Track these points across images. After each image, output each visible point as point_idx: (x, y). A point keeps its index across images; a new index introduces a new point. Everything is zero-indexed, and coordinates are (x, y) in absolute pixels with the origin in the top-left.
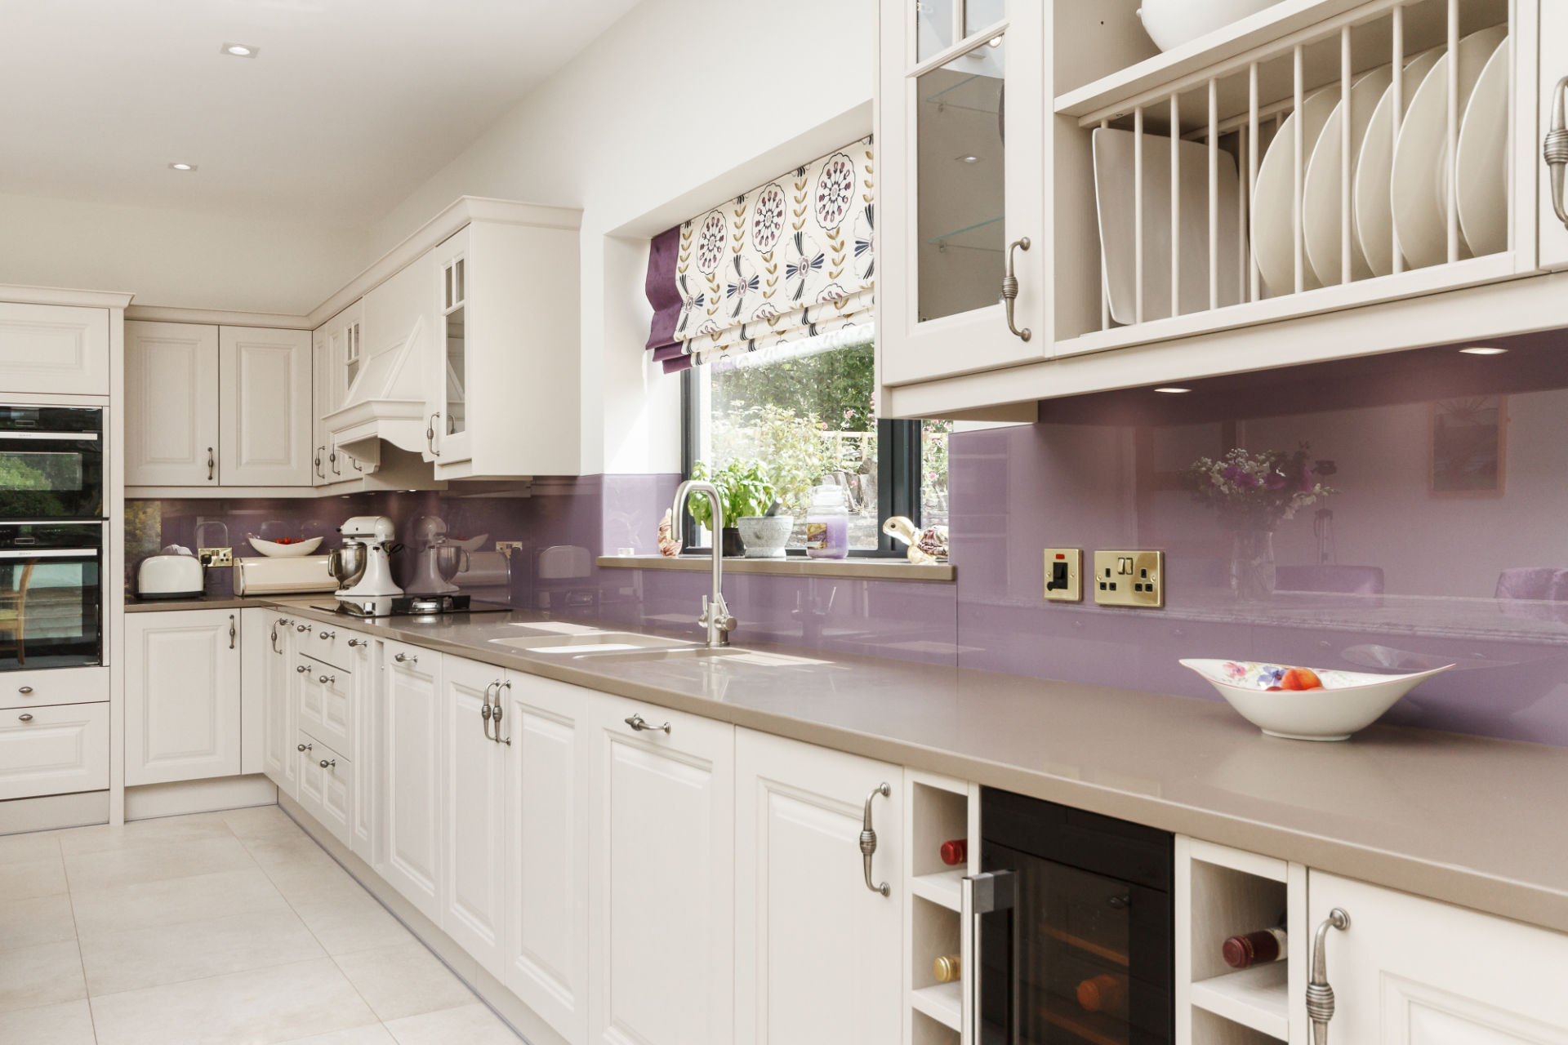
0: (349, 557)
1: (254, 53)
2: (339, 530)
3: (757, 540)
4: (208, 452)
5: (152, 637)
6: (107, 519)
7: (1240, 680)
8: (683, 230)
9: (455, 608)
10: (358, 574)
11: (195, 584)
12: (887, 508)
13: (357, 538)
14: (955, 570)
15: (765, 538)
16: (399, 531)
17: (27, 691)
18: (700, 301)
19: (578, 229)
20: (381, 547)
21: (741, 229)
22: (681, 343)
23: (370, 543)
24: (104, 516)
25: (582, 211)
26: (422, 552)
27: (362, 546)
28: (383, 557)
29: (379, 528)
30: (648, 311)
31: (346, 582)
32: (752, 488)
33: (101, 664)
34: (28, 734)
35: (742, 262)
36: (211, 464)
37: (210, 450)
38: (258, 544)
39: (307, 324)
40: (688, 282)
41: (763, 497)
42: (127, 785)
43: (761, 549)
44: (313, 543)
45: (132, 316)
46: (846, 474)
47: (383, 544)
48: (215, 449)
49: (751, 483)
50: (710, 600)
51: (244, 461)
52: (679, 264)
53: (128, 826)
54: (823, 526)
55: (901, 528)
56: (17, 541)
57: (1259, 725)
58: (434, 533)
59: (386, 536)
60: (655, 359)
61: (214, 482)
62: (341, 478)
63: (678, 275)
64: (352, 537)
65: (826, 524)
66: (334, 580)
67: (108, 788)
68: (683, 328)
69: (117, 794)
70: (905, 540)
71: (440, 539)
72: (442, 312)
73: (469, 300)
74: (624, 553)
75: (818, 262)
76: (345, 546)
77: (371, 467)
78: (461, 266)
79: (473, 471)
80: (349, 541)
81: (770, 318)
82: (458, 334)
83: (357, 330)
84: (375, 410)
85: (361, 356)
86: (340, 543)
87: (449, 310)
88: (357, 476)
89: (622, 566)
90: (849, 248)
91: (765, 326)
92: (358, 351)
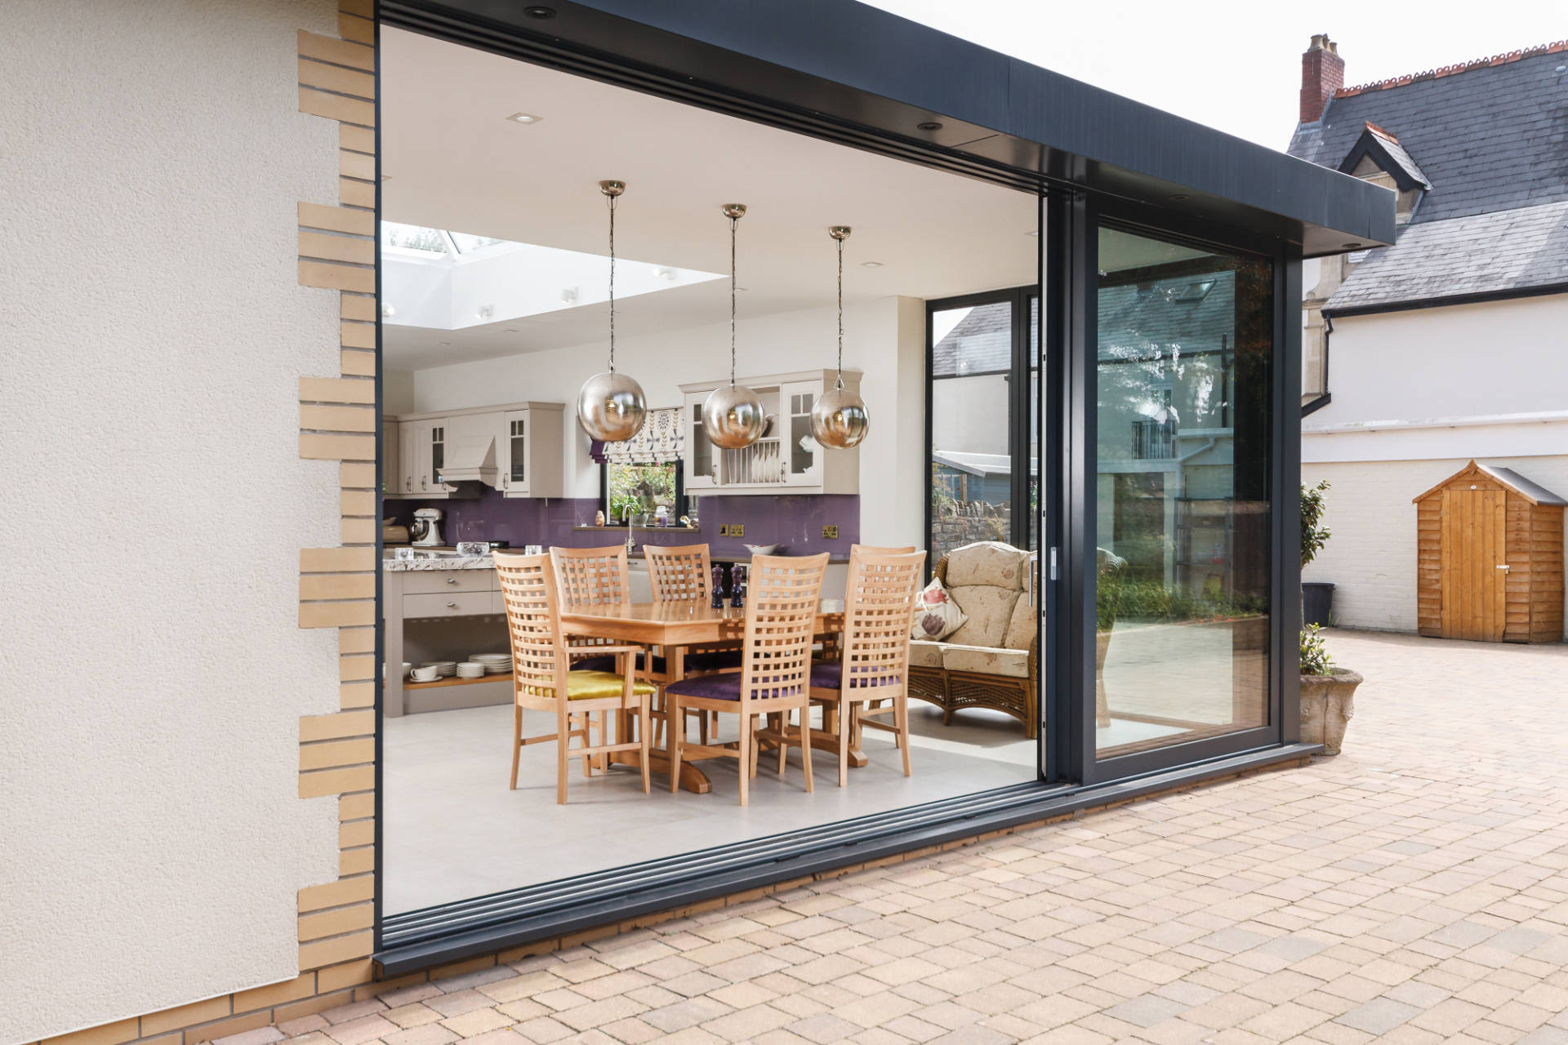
0: (419, 527)
2: (414, 515)
10: (424, 534)
12: (678, 516)
13: (423, 518)
14: (699, 529)
22: (604, 456)
23: (431, 521)
25: (564, 405)
27: (426, 523)
29: (433, 514)
47: (437, 522)
50: (628, 538)
55: (685, 520)
60: (593, 459)
62: (426, 492)
65: (659, 519)
68: (606, 450)
70: (686, 522)
72: (509, 437)
73: (526, 436)
74: (584, 525)
75: (658, 440)
76: (416, 521)
77: (454, 489)
78: (521, 423)
79: (528, 496)
80: (419, 520)
81: (641, 454)
82: (517, 445)
83: (441, 430)
84: (478, 471)
85: (446, 442)
86: (412, 520)
87: (513, 437)
88: (442, 492)
89: (584, 530)
90: (668, 439)
91: (638, 456)
92: (441, 438)
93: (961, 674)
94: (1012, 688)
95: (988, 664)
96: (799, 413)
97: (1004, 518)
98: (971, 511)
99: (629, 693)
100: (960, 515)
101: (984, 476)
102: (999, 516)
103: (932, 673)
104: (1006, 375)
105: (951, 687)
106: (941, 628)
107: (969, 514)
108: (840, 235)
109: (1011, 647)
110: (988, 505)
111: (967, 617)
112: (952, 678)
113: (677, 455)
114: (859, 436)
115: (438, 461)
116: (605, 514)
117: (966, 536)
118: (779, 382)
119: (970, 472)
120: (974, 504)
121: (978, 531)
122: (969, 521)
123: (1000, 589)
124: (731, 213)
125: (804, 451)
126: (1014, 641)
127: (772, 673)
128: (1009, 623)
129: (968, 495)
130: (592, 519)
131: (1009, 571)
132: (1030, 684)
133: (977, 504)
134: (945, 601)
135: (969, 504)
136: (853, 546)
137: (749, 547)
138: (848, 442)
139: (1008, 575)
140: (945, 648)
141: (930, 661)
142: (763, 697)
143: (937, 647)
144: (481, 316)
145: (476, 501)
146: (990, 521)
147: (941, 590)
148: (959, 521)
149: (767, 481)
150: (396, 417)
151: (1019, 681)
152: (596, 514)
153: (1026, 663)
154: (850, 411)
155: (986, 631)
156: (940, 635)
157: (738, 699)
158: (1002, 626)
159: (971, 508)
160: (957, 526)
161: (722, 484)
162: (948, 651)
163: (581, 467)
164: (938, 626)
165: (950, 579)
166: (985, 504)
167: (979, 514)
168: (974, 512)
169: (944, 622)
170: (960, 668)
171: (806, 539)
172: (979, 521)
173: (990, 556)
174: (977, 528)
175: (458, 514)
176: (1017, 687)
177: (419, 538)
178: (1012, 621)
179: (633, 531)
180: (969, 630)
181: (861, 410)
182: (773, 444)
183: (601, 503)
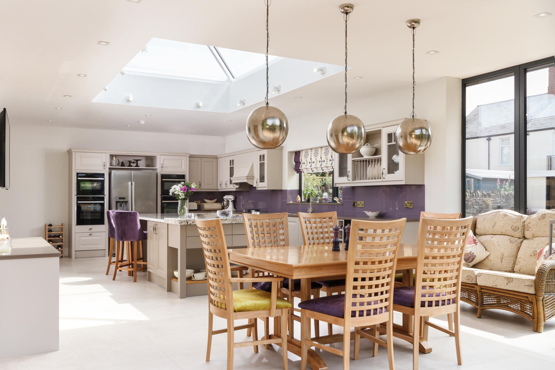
0: (225, 203)
8: (301, 152)
10: (227, 206)
11: (196, 208)
12: (334, 196)
13: (227, 199)
14: (343, 204)
15: (316, 200)
16: (235, 198)
18: (304, 163)
19: (282, 149)
21: (311, 154)
22: (300, 169)
23: (230, 201)
25: (283, 147)
27: (228, 201)
28: (232, 203)
29: (231, 197)
30: (294, 163)
35: (312, 159)
36: (200, 185)
38: (206, 200)
40: (302, 160)
41: (314, 194)
44: (215, 200)
45: (191, 157)
46: (320, 187)
47: (232, 201)
48: (200, 182)
50: (309, 208)
51: (205, 184)
52: (300, 157)
55: (336, 199)
59: (233, 199)
60: (295, 171)
61: (200, 188)
62: (227, 188)
63: (300, 159)
65: (325, 198)
68: (301, 167)
70: (337, 200)
72: (259, 162)
73: (266, 162)
74: (291, 202)
75: (324, 161)
76: (224, 201)
77: (238, 187)
78: (264, 156)
79: (266, 189)
80: (225, 200)
81: (316, 168)
82: (262, 165)
83: (233, 161)
84: (246, 178)
85: (234, 166)
86: (223, 200)
87: (261, 162)
88: (233, 188)
89: (291, 204)
90: (329, 160)
91: (315, 169)
92: (233, 165)
93: (488, 288)
94: (523, 300)
95: (507, 284)
96: (392, 142)
97: (492, 198)
98: (476, 195)
99: (274, 307)
100: (471, 197)
101: (482, 179)
102: (489, 197)
103: (470, 286)
104: (487, 138)
105: (482, 296)
106: (473, 259)
107: (475, 196)
108: (413, 25)
109: (518, 271)
110: (484, 192)
111: (489, 253)
112: (483, 290)
113: (332, 168)
114: (426, 145)
115: (232, 175)
116: (301, 197)
117: (473, 206)
118: (381, 127)
119: (475, 178)
120: (477, 192)
121: (479, 204)
122: (474, 199)
123: (510, 237)
124: (345, 10)
125: (395, 162)
126: (520, 268)
127: (366, 299)
128: (517, 257)
129: (474, 188)
130: (295, 199)
131: (516, 227)
132: (536, 297)
133: (478, 192)
134: (476, 243)
135: (474, 192)
136: (422, 212)
137: (366, 212)
138: (418, 150)
139: (515, 229)
140: (478, 272)
141: (468, 279)
142: (360, 316)
143: (473, 271)
144: (240, 105)
145: (248, 192)
146: (485, 199)
147: (473, 237)
148: (470, 199)
149: (375, 179)
150: (216, 156)
151: (529, 296)
152: (297, 196)
153: (534, 285)
154: (420, 130)
155: (502, 262)
156: (474, 263)
157: (343, 317)
158: (512, 259)
159: (476, 193)
160: (469, 202)
161: (352, 181)
162: (480, 275)
163: (290, 175)
164: (472, 258)
165: (477, 231)
166: (482, 192)
167: (480, 196)
168: (477, 195)
169: (475, 256)
170: (488, 285)
171: (397, 209)
172: (480, 200)
173: (503, 218)
174: (479, 203)
175: (242, 197)
176: (527, 299)
177: (225, 208)
178: (518, 256)
179: (312, 205)
180: (490, 260)
181: (427, 130)
182: (378, 160)
183: (300, 192)
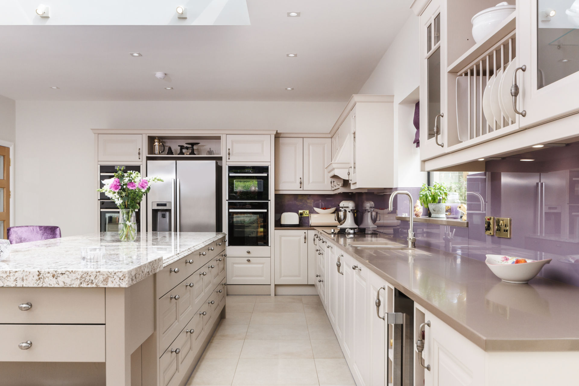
0: (341, 214)
1: (296, 55)
2: (339, 205)
3: (434, 212)
4: (300, 179)
5: (283, 238)
6: (270, 200)
7: (505, 262)
9: (361, 232)
10: (344, 220)
11: (297, 222)
13: (344, 208)
14: (468, 223)
15: (437, 211)
16: (357, 206)
17: (249, 252)
19: (393, 102)
20: (351, 211)
23: (348, 210)
24: (269, 199)
25: (394, 96)
26: (365, 213)
27: (345, 211)
28: (351, 215)
29: (350, 205)
30: (415, 130)
31: (341, 223)
32: (439, 193)
33: (268, 245)
34: (249, 266)
36: (301, 183)
37: (301, 178)
38: (316, 209)
39: (330, 136)
42: (275, 284)
43: (435, 215)
44: (333, 209)
45: (278, 136)
47: (351, 210)
49: (438, 191)
51: (311, 181)
53: (276, 296)
54: (450, 207)
56: (247, 207)
57: (501, 278)
58: (369, 207)
59: (352, 208)
61: (302, 189)
64: (342, 208)
65: (451, 206)
66: (337, 222)
67: (270, 284)
69: (273, 286)
70: (464, 212)
71: (372, 209)
76: (341, 210)
84: (334, 166)
